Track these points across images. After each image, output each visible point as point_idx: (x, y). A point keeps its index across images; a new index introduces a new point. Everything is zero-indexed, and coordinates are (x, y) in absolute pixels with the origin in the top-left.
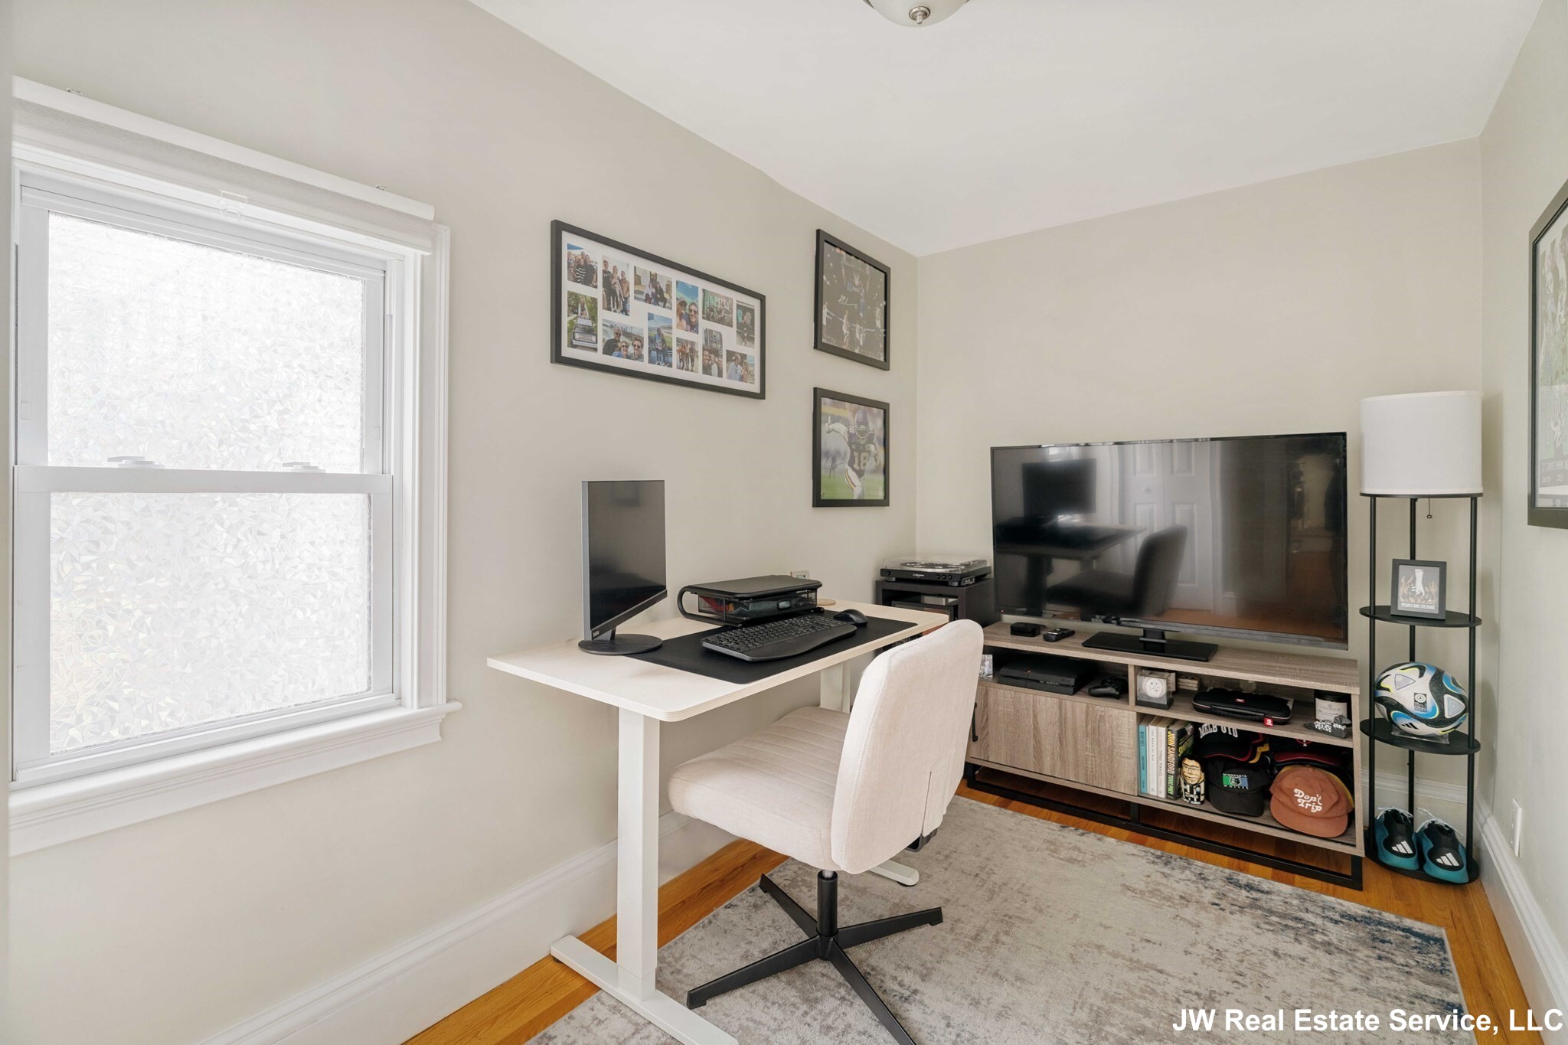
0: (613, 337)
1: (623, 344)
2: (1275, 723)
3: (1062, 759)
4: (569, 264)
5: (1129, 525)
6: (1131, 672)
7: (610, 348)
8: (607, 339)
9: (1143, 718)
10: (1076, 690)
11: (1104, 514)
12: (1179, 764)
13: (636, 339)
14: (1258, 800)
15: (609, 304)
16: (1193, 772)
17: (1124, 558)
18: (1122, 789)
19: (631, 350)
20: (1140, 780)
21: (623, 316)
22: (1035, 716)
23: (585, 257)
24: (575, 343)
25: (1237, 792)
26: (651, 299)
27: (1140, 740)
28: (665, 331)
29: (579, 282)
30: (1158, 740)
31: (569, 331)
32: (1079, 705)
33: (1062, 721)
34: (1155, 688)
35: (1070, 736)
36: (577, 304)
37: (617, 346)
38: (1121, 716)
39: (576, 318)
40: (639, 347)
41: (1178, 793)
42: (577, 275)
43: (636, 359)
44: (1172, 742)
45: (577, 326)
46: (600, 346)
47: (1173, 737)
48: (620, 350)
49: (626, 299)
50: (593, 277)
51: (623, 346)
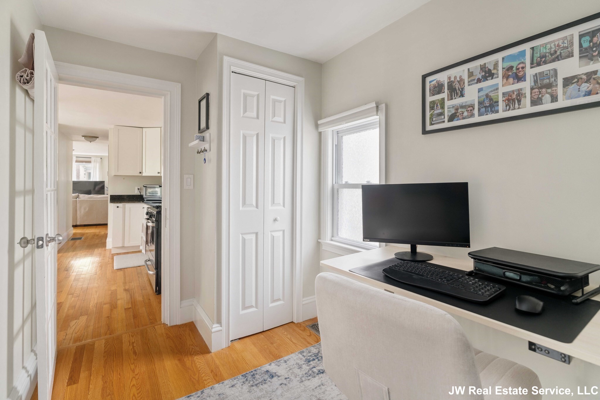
0: (454, 112)
1: (461, 113)
4: (430, 89)
7: (451, 118)
8: (450, 114)
13: (469, 107)
15: (451, 96)
19: (466, 114)
21: (461, 98)
23: (438, 82)
24: (433, 122)
26: (481, 79)
28: (491, 93)
29: (435, 95)
31: (430, 118)
36: (434, 105)
37: (456, 115)
39: (434, 112)
40: (471, 110)
42: (434, 92)
43: (469, 118)
45: (434, 115)
46: (446, 119)
48: (458, 116)
49: (463, 89)
50: (442, 88)
51: (460, 114)
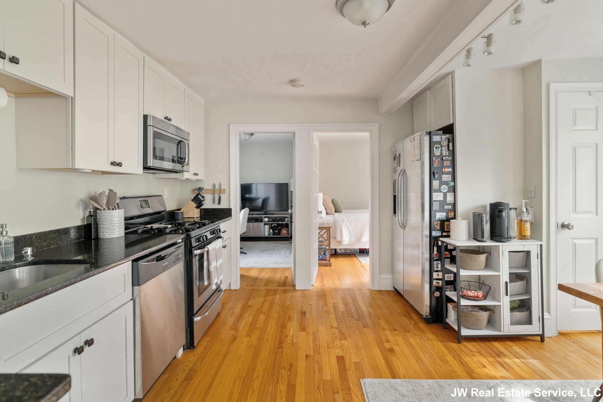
2: (281, 222)
3: (253, 233)
5: (258, 196)
6: (263, 217)
9: (265, 224)
10: (255, 222)
11: (253, 195)
12: (269, 230)
14: (279, 233)
16: (271, 231)
17: (259, 203)
18: (262, 235)
20: (265, 234)
22: (249, 227)
25: (276, 233)
27: (264, 228)
30: (267, 227)
32: (256, 224)
33: (253, 226)
34: (266, 220)
35: (254, 229)
38: (262, 224)
41: (269, 235)
44: (269, 227)
47: (269, 226)
